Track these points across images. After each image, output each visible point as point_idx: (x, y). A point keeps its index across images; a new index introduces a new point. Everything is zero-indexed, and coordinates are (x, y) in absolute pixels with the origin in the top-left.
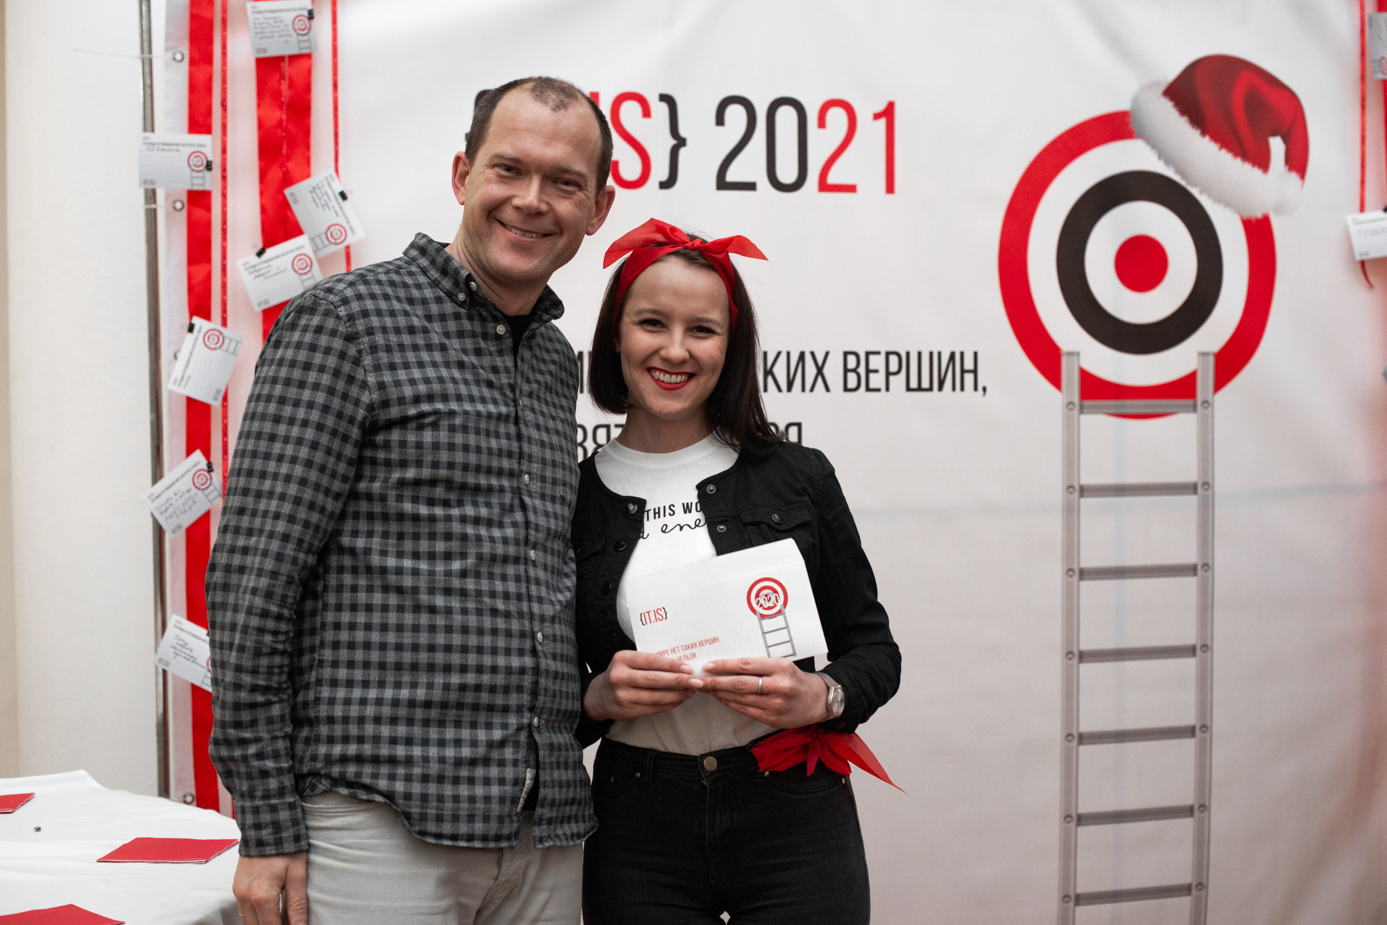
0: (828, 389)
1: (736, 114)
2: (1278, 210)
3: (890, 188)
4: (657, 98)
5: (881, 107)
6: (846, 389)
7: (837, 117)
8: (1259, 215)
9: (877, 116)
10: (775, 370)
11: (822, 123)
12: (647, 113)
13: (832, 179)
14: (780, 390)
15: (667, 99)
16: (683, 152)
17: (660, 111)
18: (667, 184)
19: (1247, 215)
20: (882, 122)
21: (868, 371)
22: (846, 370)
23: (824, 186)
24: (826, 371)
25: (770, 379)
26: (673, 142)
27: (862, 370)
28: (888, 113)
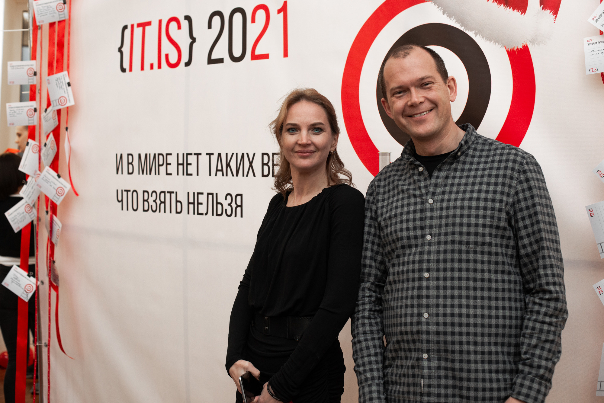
0: (254, 176)
1: (217, 20)
2: (533, 42)
3: (286, 55)
4: (183, 18)
5: (280, 6)
6: (263, 176)
7: (261, 14)
8: (520, 47)
9: (279, 11)
10: (231, 164)
11: (253, 21)
12: (179, 27)
13: (257, 53)
14: (233, 175)
15: (188, 18)
16: (195, 45)
17: (185, 24)
18: (188, 64)
19: (510, 48)
20: (282, 14)
21: (273, 165)
22: (263, 164)
23: (254, 57)
24: (253, 164)
25: (229, 168)
26: (191, 41)
27: (270, 164)
28: (284, 9)
